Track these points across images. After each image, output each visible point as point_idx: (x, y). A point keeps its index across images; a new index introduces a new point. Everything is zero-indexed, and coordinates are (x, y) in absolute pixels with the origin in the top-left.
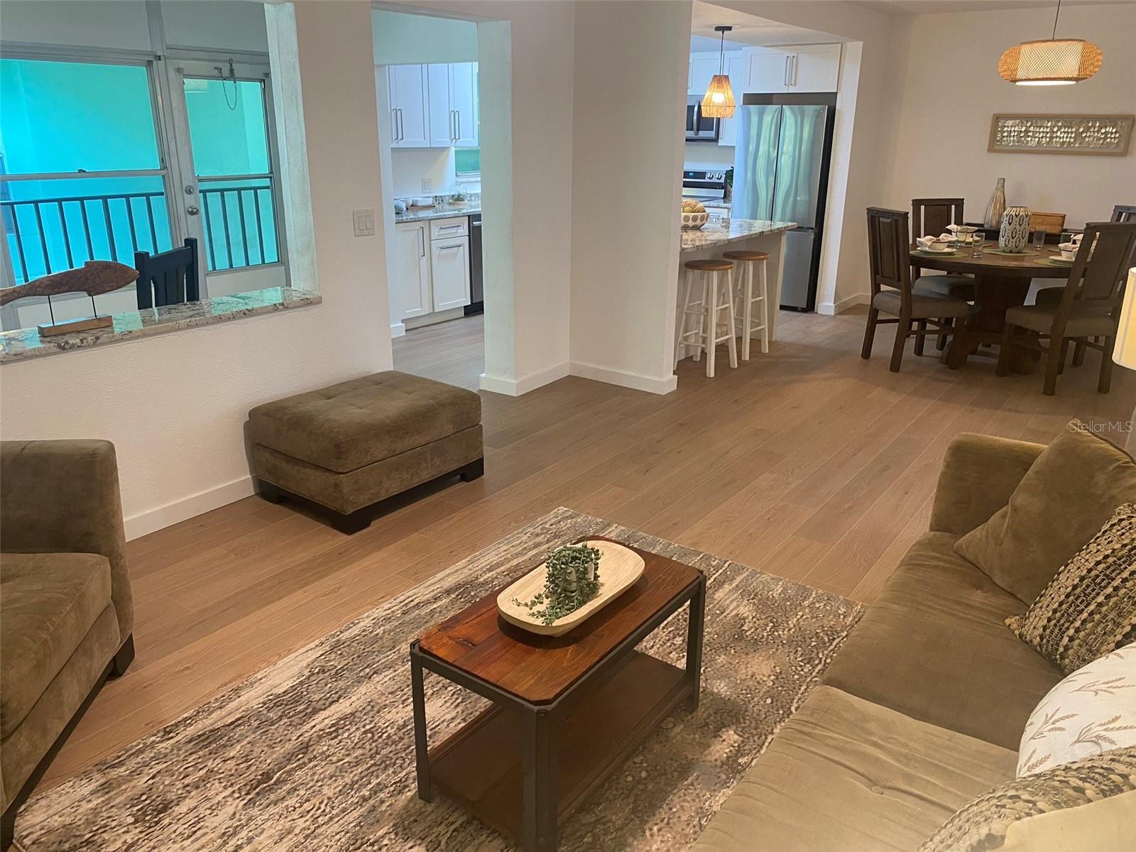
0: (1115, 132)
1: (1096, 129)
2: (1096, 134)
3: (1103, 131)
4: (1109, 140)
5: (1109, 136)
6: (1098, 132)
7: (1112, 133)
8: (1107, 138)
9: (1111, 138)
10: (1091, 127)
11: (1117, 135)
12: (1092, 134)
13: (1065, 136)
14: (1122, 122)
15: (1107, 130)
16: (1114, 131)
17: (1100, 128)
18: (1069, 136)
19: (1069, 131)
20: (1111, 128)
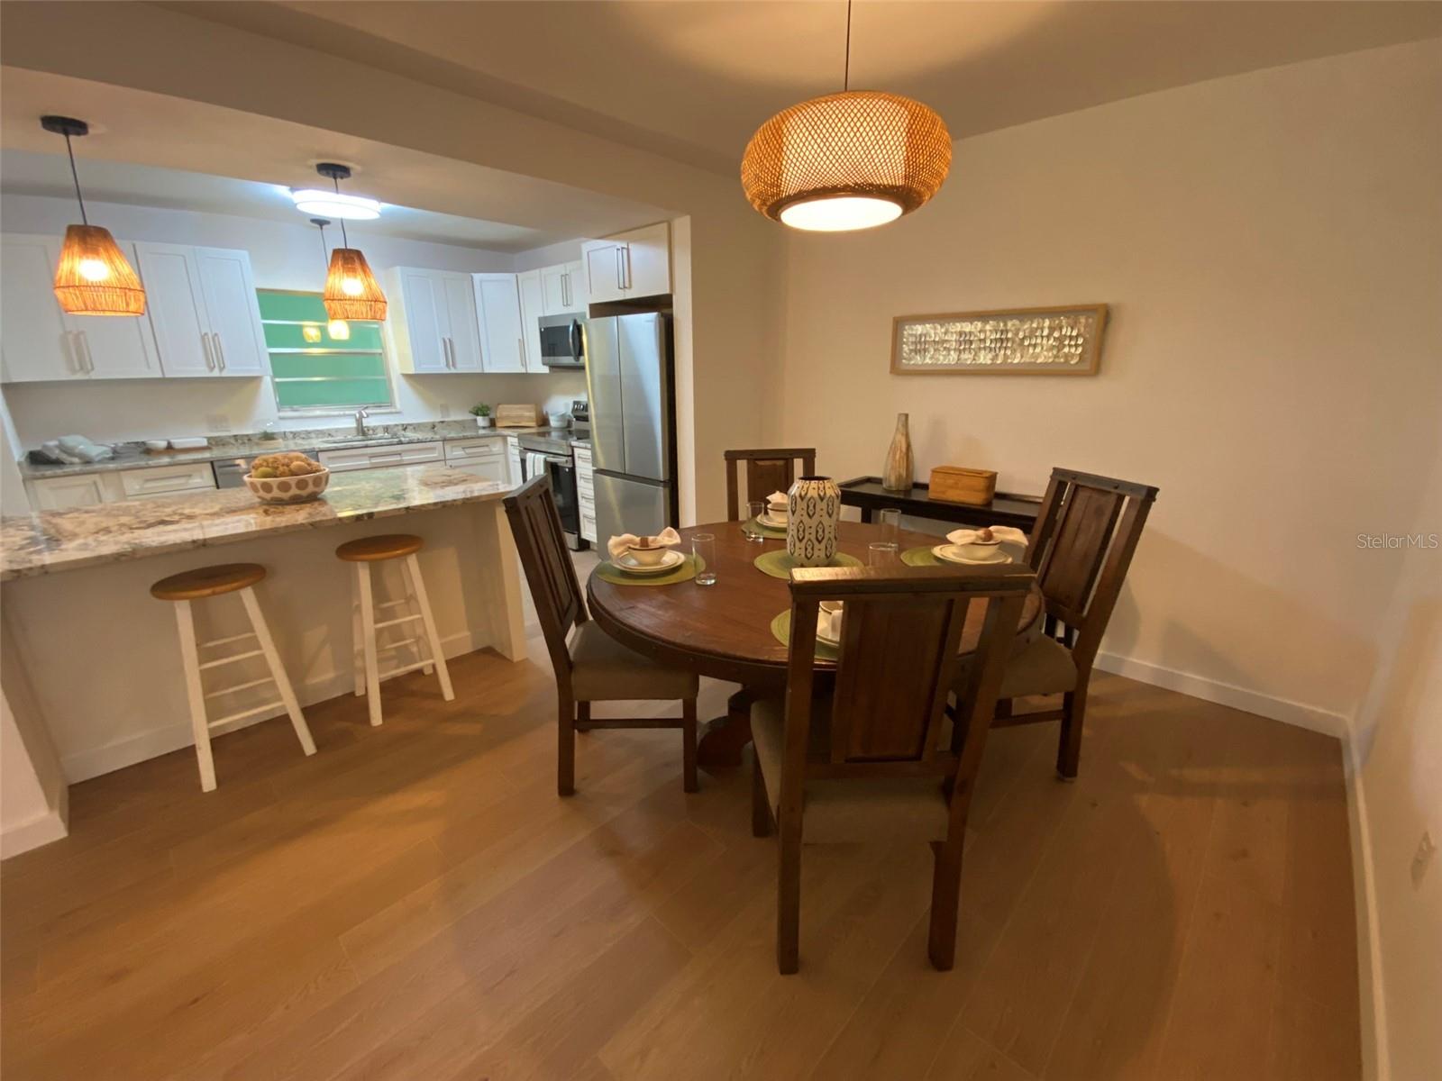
0: (1077, 337)
1: (1046, 332)
2: (1045, 341)
3: (1056, 334)
4: (1066, 350)
5: (1067, 342)
6: (1048, 337)
7: (1071, 338)
8: (1064, 346)
9: (1070, 346)
10: (1037, 329)
11: (1080, 341)
12: (1039, 341)
13: (998, 345)
14: (1087, 319)
15: (1063, 333)
16: (1074, 333)
17: (1052, 329)
18: (1004, 345)
19: (1003, 337)
20: (1069, 329)
